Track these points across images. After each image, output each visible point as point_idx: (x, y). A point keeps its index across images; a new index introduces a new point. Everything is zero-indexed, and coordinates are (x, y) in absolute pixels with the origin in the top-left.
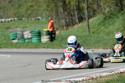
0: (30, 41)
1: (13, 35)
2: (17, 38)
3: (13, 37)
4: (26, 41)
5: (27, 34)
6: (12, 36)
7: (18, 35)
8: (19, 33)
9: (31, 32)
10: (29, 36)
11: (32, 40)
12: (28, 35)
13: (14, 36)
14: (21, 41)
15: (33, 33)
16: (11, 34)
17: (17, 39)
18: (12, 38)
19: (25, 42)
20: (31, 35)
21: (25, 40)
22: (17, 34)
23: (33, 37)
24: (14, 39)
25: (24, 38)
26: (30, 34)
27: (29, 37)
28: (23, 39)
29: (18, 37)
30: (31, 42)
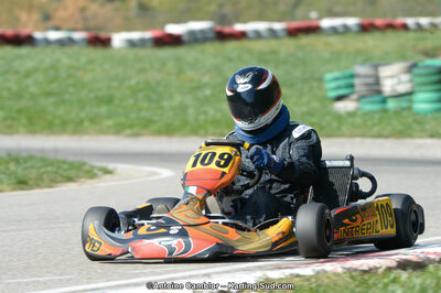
0: (404, 104)
1: (336, 79)
2: (352, 93)
3: (339, 88)
4: (391, 104)
5: (392, 77)
6: (333, 84)
7: (357, 81)
8: (361, 70)
9: (411, 69)
10: (400, 83)
11: (411, 101)
12: (395, 81)
13: (341, 83)
14: (368, 107)
15: (416, 71)
16: (329, 76)
17: (354, 97)
18: (333, 94)
19: (385, 111)
20: (411, 81)
21: (384, 101)
22: (352, 76)
23: (417, 89)
24: (340, 98)
25: (379, 92)
26: (405, 77)
27: (403, 88)
28: (377, 98)
29: (357, 89)
30: (410, 108)
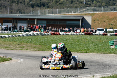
1: (111, 42)
3: (111, 44)
7: (114, 42)
8: (115, 40)
14: (116, 47)
16: (109, 41)
17: (114, 45)
24: (111, 46)
